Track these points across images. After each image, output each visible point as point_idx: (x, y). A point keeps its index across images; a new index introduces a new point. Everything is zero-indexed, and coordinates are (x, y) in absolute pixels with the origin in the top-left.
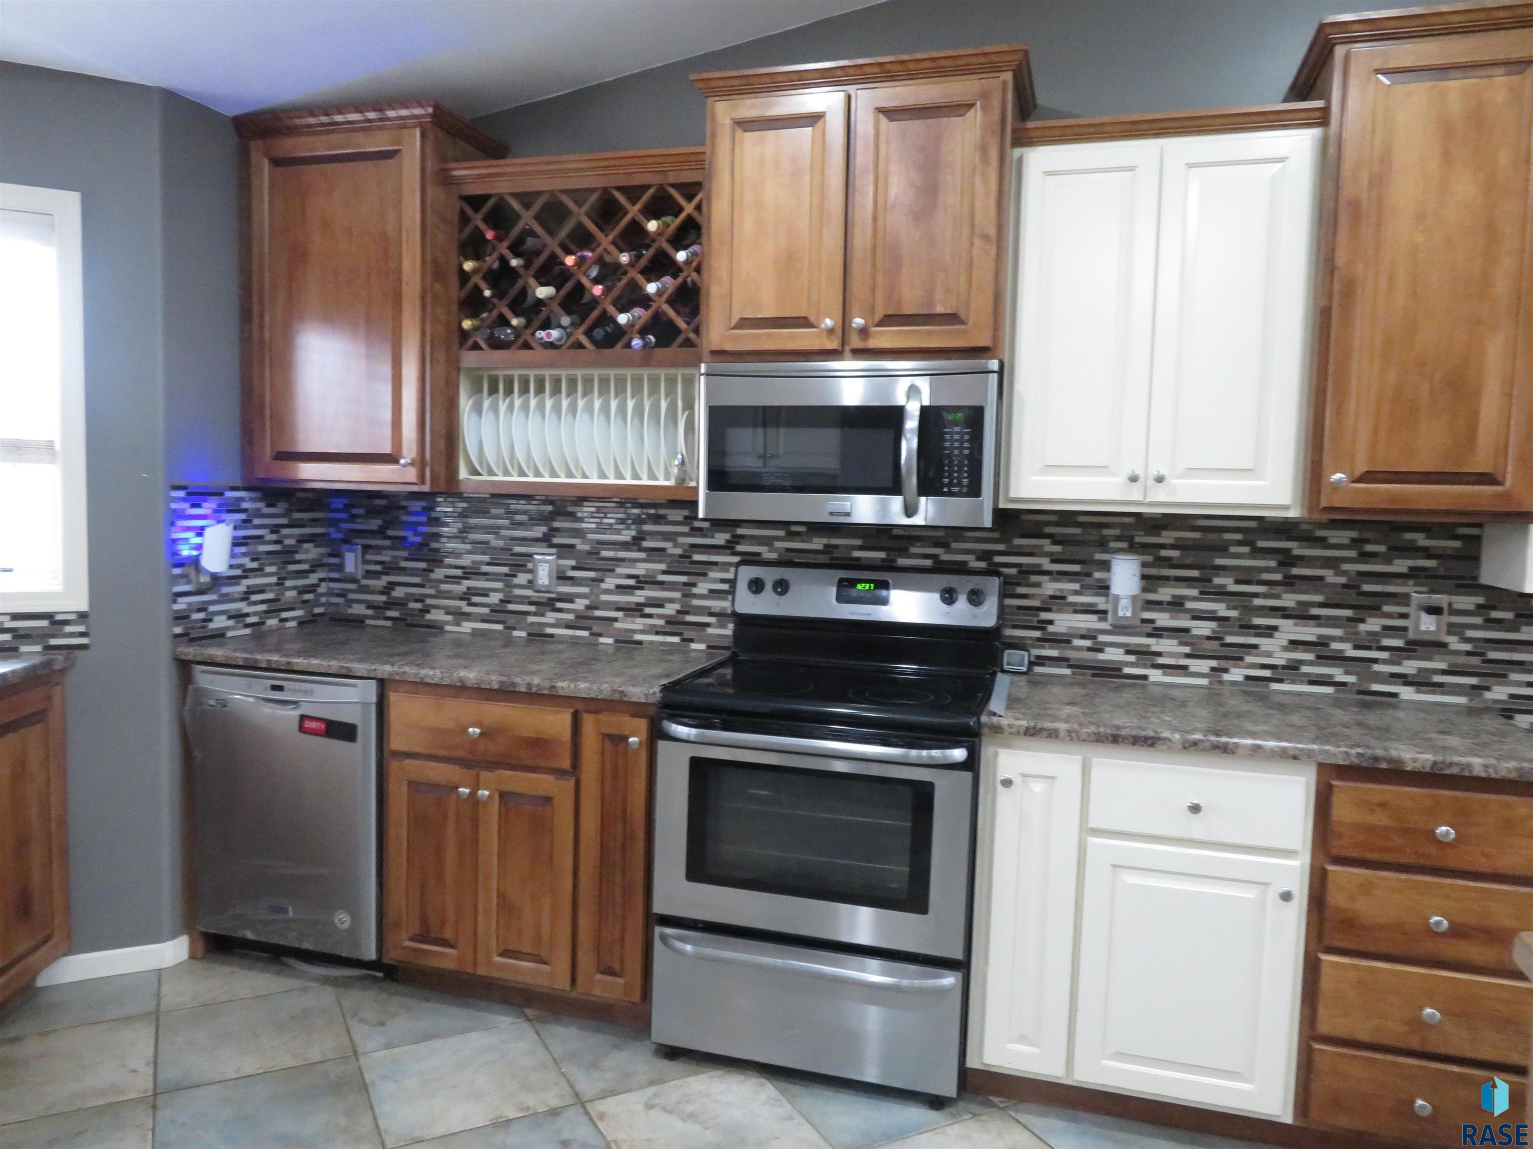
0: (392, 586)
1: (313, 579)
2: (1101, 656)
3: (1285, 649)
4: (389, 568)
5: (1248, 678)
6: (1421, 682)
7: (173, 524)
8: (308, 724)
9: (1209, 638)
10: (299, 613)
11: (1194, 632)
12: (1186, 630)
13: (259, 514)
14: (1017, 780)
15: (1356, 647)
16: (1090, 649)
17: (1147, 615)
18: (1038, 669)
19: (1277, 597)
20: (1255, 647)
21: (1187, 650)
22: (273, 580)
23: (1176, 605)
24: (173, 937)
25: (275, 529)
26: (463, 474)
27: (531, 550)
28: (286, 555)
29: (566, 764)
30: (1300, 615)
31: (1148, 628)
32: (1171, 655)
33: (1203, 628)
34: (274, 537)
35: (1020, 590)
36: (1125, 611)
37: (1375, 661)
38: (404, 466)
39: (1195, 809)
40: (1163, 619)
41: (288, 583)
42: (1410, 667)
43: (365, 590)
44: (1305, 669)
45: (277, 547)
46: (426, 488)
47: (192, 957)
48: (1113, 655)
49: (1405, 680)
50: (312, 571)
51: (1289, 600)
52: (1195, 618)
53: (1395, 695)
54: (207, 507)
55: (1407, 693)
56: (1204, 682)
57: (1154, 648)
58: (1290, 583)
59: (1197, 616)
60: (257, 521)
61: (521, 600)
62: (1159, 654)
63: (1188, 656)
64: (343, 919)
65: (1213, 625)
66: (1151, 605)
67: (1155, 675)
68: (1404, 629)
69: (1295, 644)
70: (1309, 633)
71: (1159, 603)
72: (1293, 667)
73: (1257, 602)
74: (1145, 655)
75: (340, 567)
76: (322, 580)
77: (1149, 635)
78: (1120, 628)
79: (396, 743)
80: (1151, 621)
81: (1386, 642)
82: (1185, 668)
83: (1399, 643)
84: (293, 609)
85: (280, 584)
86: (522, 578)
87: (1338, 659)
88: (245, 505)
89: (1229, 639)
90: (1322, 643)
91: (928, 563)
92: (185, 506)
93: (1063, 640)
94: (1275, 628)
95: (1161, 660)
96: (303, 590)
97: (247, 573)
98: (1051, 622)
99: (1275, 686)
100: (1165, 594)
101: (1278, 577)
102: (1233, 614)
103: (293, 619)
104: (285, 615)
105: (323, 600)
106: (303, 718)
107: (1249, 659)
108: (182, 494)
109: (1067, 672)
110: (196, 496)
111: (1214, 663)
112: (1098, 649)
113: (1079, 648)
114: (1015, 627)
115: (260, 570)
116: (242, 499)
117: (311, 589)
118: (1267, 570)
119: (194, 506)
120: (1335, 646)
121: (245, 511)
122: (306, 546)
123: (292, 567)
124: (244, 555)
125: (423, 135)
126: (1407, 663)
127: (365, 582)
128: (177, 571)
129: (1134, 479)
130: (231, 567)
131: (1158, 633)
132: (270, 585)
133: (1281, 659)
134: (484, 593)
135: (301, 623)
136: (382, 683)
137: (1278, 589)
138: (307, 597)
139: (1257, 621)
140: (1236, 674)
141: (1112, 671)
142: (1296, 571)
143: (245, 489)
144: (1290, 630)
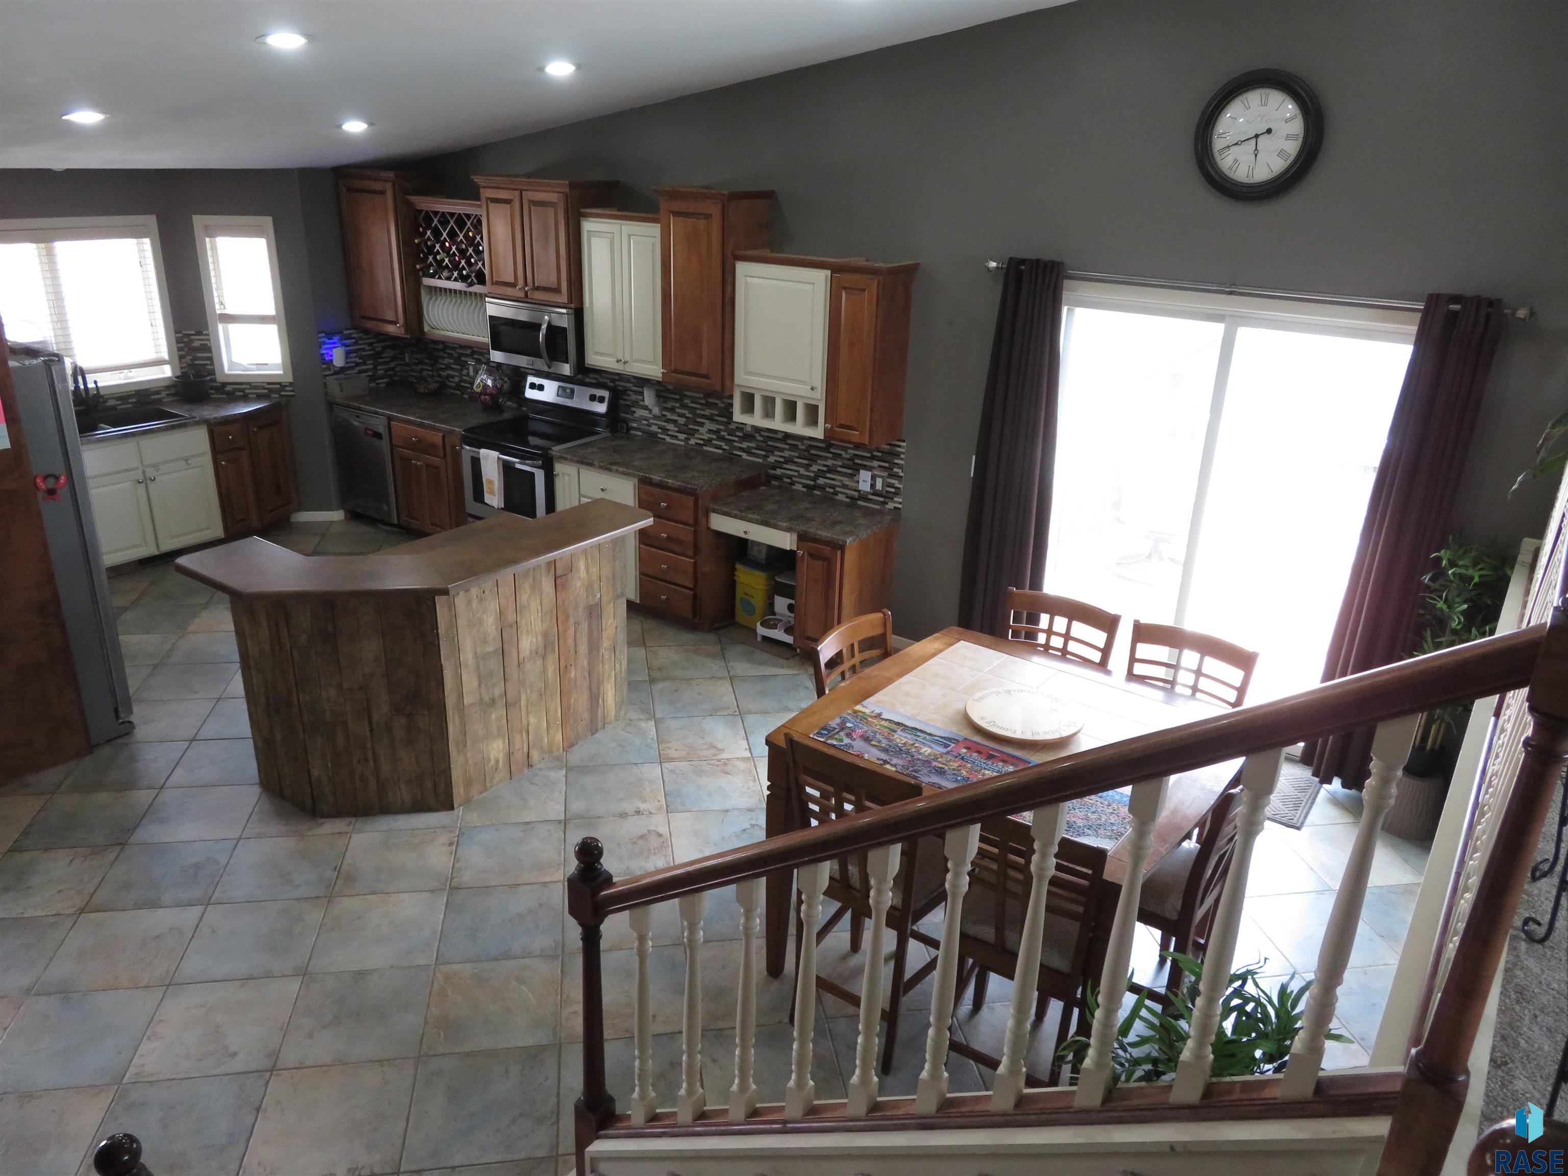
0: (422, 370)
1: (393, 365)
2: (651, 428)
3: (707, 433)
4: (421, 362)
5: (696, 443)
6: (748, 451)
7: (321, 348)
8: (369, 432)
9: (684, 425)
10: (386, 380)
11: (679, 422)
12: (676, 421)
13: (361, 339)
14: (561, 474)
15: (728, 435)
16: (647, 425)
17: (664, 413)
18: (632, 432)
19: (704, 410)
20: (698, 430)
21: (677, 429)
22: (371, 366)
23: (672, 410)
24: (337, 509)
25: (370, 344)
26: (426, 329)
27: (467, 359)
28: (377, 355)
29: (442, 455)
30: (711, 418)
31: (664, 418)
32: (673, 431)
33: (682, 421)
34: (370, 348)
35: (625, 397)
36: (656, 411)
37: (734, 441)
38: (399, 327)
39: (603, 490)
40: (669, 416)
41: (379, 368)
42: (745, 445)
43: (414, 371)
44: (714, 442)
45: (372, 352)
46: (409, 337)
47: (346, 518)
48: (654, 429)
49: (741, 449)
50: (392, 361)
51: (708, 412)
52: (679, 416)
53: (740, 456)
54: (336, 338)
55: (744, 456)
56: (682, 443)
57: (667, 427)
58: (708, 405)
59: (680, 415)
60: (360, 342)
61: (465, 381)
62: (669, 430)
63: (678, 432)
64: (385, 507)
65: (685, 419)
66: (666, 409)
67: (668, 439)
68: (743, 429)
69: (710, 431)
70: (714, 427)
71: (667, 408)
72: (710, 440)
73: (698, 412)
74: (665, 430)
75: (404, 359)
76: (398, 365)
77: (665, 422)
78: (655, 417)
79: (394, 442)
80: (665, 416)
81: (738, 434)
82: (676, 437)
83: (741, 434)
84: (383, 379)
85: (375, 368)
86: (465, 372)
87: (722, 439)
88: (353, 336)
89: (690, 426)
90: (717, 432)
91: (594, 381)
92: (326, 340)
93: (639, 420)
94: (704, 423)
95: (669, 433)
96: (386, 371)
97: (357, 364)
98: (635, 412)
99: (705, 448)
100: (670, 404)
101: (703, 402)
102: (690, 416)
103: (383, 383)
104: (378, 381)
105: (399, 374)
106: (366, 429)
107: (696, 436)
108: (323, 335)
109: (640, 434)
110: (329, 335)
111: (685, 436)
112: (649, 425)
113: (643, 424)
114: (624, 413)
115: (364, 363)
116: (353, 333)
117: (393, 369)
118: (700, 398)
119: (329, 339)
120: (722, 433)
121: (353, 338)
122: (387, 350)
123: (380, 360)
124: (355, 357)
125: (394, 185)
126: (744, 443)
127: (413, 367)
128: (324, 366)
129: (618, 361)
130: (347, 363)
131: (668, 421)
132: (369, 369)
133: (706, 437)
134: (453, 377)
135: (387, 384)
136: (390, 419)
137: (704, 407)
138: (389, 373)
139: (698, 420)
140: (692, 442)
141: (654, 435)
142: (710, 400)
143: (353, 329)
144: (709, 425)
